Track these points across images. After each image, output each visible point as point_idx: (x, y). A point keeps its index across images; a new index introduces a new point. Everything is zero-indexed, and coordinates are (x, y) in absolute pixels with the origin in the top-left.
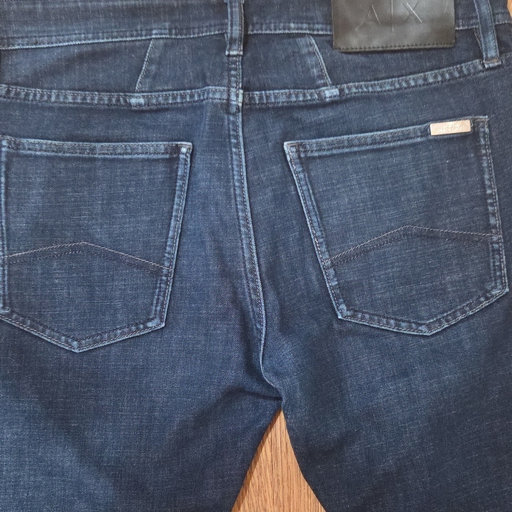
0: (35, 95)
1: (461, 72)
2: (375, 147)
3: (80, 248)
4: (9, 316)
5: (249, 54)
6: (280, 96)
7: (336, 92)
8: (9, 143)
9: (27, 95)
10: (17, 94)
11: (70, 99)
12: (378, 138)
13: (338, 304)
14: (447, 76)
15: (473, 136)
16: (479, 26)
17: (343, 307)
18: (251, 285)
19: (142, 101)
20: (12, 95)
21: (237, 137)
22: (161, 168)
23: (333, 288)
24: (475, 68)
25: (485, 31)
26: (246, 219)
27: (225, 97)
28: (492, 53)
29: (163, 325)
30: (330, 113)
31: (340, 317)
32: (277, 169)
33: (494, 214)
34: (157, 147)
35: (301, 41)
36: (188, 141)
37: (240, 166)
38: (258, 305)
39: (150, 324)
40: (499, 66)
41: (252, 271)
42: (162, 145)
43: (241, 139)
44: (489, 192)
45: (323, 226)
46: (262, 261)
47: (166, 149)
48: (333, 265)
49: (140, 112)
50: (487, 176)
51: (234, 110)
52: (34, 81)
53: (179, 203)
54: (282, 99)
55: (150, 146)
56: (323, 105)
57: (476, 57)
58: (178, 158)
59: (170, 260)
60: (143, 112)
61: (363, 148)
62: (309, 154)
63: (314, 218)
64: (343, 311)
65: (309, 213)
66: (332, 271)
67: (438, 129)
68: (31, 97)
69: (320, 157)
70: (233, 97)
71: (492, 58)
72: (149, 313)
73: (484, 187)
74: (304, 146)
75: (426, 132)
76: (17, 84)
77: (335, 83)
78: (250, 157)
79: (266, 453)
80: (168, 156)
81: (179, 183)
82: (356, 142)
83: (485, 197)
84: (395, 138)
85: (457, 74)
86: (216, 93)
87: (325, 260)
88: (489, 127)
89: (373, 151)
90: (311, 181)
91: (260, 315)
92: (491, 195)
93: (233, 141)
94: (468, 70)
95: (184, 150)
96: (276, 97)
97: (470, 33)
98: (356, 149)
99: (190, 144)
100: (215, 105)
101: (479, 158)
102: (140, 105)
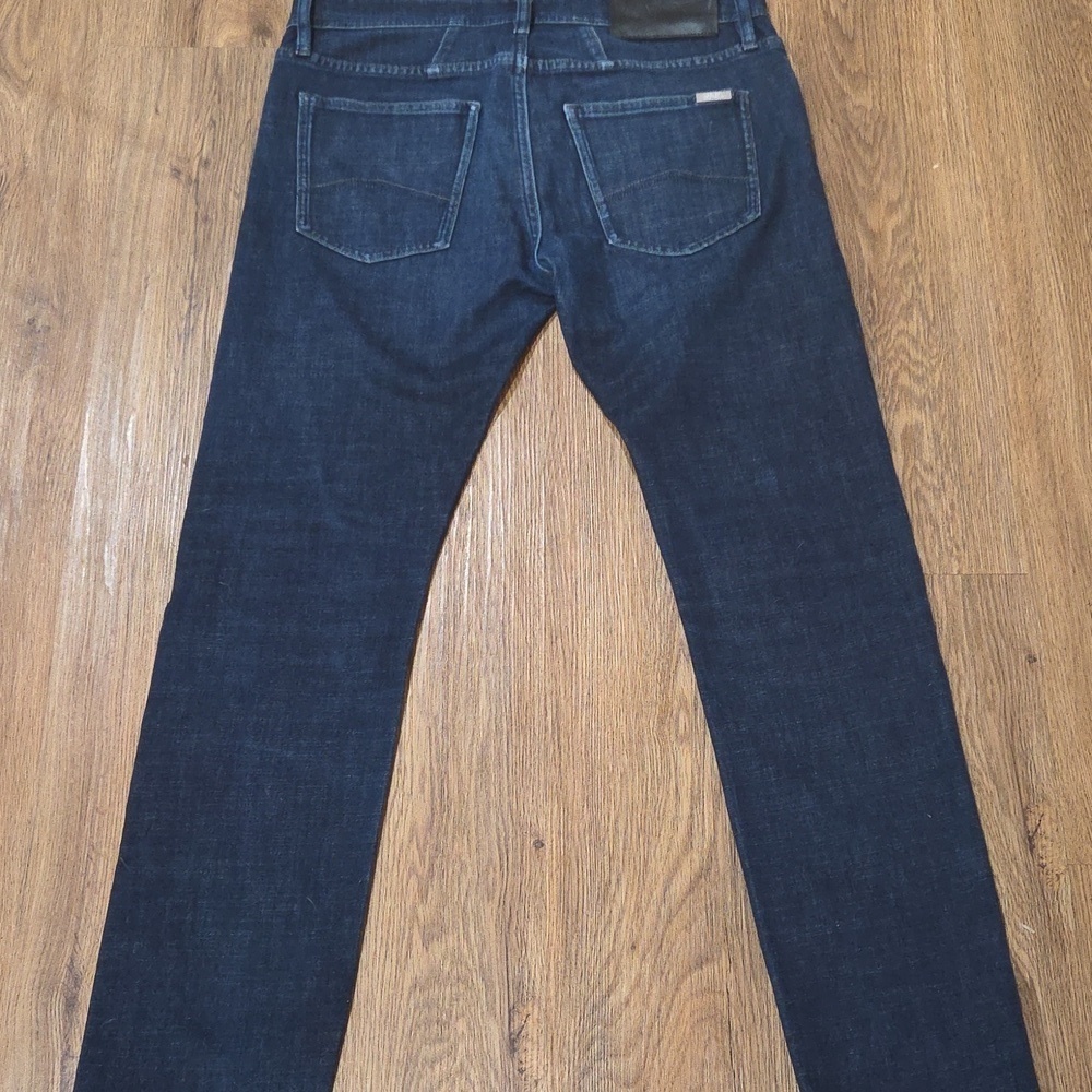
0: (342, 66)
1: (724, 56)
2: (647, 111)
3: (374, 184)
4: (309, 231)
5: (535, 34)
6: (560, 64)
7: (611, 64)
8: (317, 99)
9: (335, 65)
10: (327, 64)
11: (373, 70)
12: (648, 103)
13: (610, 234)
14: (712, 60)
15: (734, 103)
16: (738, 19)
17: (615, 235)
18: (530, 206)
19: (437, 70)
20: (323, 63)
21: (521, 95)
22: (453, 121)
23: (605, 220)
24: (736, 51)
25: (743, 22)
26: (526, 156)
27: (512, 59)
28: (750, 37)
29: (448, 245)
30: (606, 81)
31: (610, 242)
32: (557, 124)
33: (751, 163)
34: (450, 104)
35: (582, 29)
36: (476, 100)
37: (523, 117)
38: (535, 219)
39: (436, 244)
40: (756, 49)
41: (532, 196)
42: (454, 103)
43: (525, 97)
44: (747, 146)
45: (597, 170)
46: (541, 189)
47: (457, 106)
48: (605, 202)
49: (435, 80)
50: (746, 135)
51: (519, 71)
52: (341, 54)
53: (466, 152)
54: (562, 66)
55: (443, 103)
56: (599, 73)
57: (736, 43)
58: (468, 115)
59: (456, 195)
60: (437, 80)
61: (636, 112)
62: (587, 115)
63: (590, 165)
64: (613, 239)
65: (585, 160)
66: (604, 206)
67: (704, 97)
68: (338, 67)
69: (596, 119)
70: (519, 60)
71: (750, 42)
72: (435, 236)
73: (743, 143)
74: (582, 109)
75: (692, 101)
76: (327, 55)
77: (610, 58)
78: (533, 111)
79: (538, 351)
80: (458, 112)
81: (467, 135)
82: (629, 106)
83: (745, 151)
84: (663, 104)
85: (720, 59)
86: (504, 58)
87: (598, 198)
88: (750, 99)
89: (644, 115)
90: (588, 136)
91: (536, 227)
92: (749, 149)
93: (518, 97)
94: (731, 53)
95: (473, 108)
96: (557, 64)
97: (732, 25)
98: (629, 113)
99: (478, 103)
100: (502, 67)
101: (739, 122)
102: (435, 74)
